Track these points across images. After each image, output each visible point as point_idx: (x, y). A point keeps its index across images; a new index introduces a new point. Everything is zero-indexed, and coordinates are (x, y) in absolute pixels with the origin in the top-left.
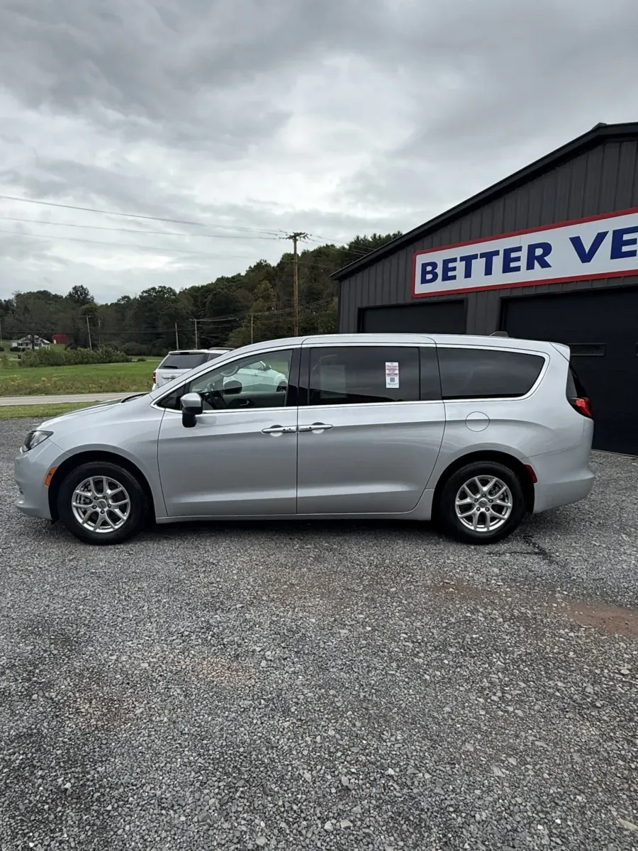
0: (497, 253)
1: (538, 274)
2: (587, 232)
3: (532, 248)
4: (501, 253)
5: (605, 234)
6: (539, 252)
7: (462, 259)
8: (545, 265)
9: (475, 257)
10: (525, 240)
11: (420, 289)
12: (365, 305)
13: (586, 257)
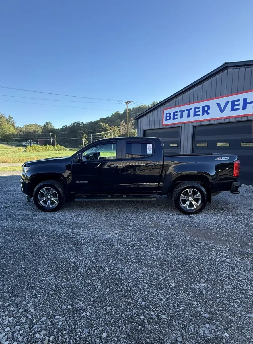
0: (191, 109)
1: (206, 117)
2: (222, 101)
3: (203, 107)
4: (193, 109)
5: (228, 102)
6: (206, 109)
7: (180, 111)
8: (208, 113)
9: (184, 111)
10: (201, 104)
11: (165, 122)
12: (146, 129)
13: (222, 111)
